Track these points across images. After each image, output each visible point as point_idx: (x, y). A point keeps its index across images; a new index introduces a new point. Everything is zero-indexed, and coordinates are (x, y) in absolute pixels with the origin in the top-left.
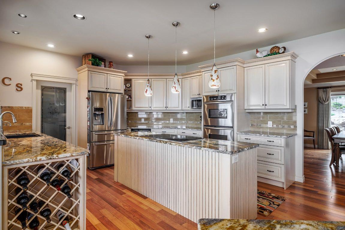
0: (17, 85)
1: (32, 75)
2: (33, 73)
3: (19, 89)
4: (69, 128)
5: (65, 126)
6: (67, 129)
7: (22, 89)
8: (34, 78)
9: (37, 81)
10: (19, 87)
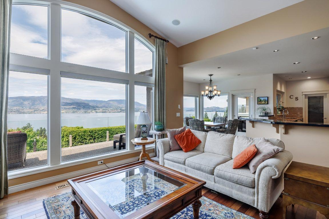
0: (296, 98)
1: (302, 93)
2: (303, 91)
3: (297, 100)
4: (325, 118)
5: (323, 117)
6: (324, 119)
7: (298, 99)
8: (304, 94)
9: (305, 95)
10: (297, 99)
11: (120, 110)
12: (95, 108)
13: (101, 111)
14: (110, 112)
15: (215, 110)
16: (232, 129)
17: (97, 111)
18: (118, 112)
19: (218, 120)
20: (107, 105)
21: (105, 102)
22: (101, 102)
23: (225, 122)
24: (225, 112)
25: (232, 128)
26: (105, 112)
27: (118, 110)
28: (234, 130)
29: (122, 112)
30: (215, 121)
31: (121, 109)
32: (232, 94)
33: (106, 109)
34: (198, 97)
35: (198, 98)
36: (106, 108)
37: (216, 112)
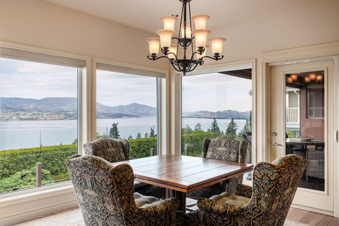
11: (64, 116)
12: (18, 112)
13: (29, 117)
14: (46, 120)
15: (231, 116)
16: (274, 206)
17: (21, 117)
18: (61, 119)
19: (220, 149)
20: (40, 107)
21: (36, 101)
22: (29, 101)
23: (243, 162)
24: (247, 120)
25: (271, 203)
26: (36, 119)
27: (60, 116)
28: (283, 208)
29: (69, 118)
30: (209, 154)
31: (65, 114)
32: (267, 64)
33: (38, 114)
34: (162, 76)
35: (164, 81)
36: (38, 111)
37: (232, 119)
